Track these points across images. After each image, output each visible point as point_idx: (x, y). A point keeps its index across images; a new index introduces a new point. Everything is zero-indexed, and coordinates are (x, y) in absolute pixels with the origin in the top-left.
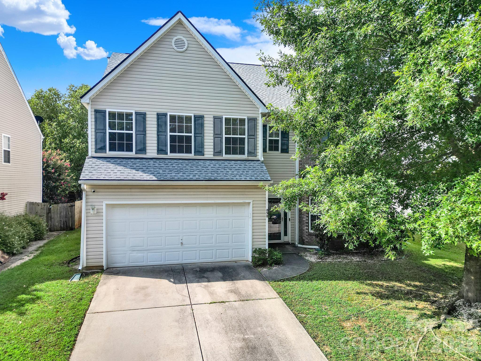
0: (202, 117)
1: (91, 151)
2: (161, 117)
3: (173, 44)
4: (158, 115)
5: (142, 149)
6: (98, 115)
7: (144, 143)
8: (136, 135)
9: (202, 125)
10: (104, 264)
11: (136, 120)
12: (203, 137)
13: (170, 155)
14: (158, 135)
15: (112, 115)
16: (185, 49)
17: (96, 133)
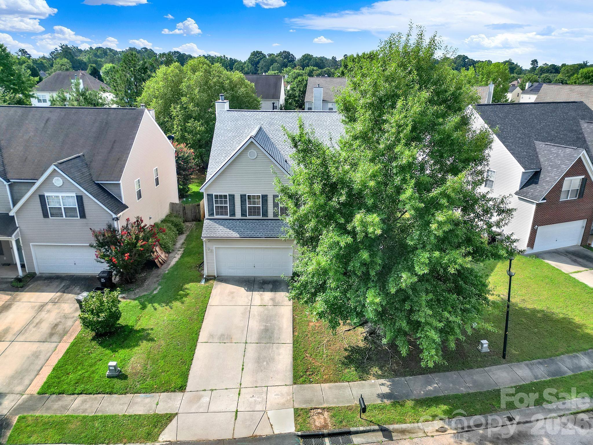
0: (267, 196)
1: (207, 216)
2: (243, 197)
3: (248, 155)
4: (241, 195)
5: (233, 214)
6: (209, 197)
7: (234, 211)
8: (230, 207)
9: (267, 200)
10: (216, 275)
11: (229, 199)
12: (267, 207)
13: (248, 217)
14: (241, 207)
15: (216, 196)
16: (255, 157)
17: (208, 206)
